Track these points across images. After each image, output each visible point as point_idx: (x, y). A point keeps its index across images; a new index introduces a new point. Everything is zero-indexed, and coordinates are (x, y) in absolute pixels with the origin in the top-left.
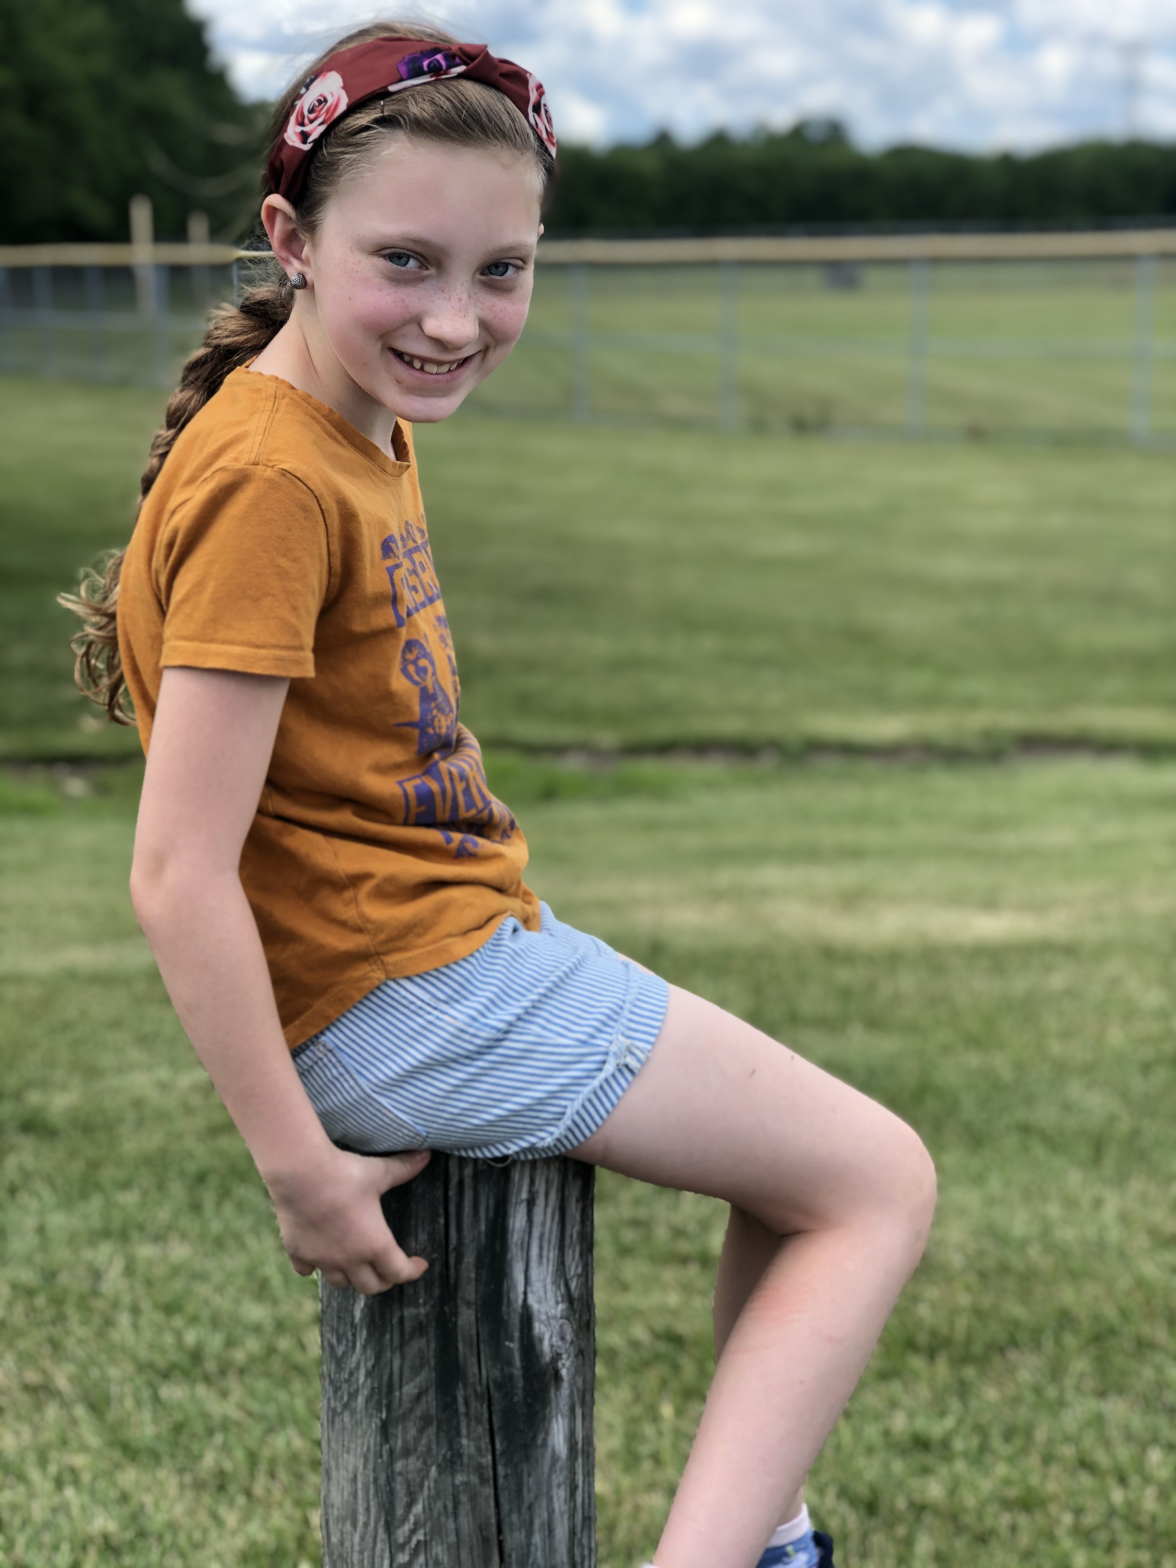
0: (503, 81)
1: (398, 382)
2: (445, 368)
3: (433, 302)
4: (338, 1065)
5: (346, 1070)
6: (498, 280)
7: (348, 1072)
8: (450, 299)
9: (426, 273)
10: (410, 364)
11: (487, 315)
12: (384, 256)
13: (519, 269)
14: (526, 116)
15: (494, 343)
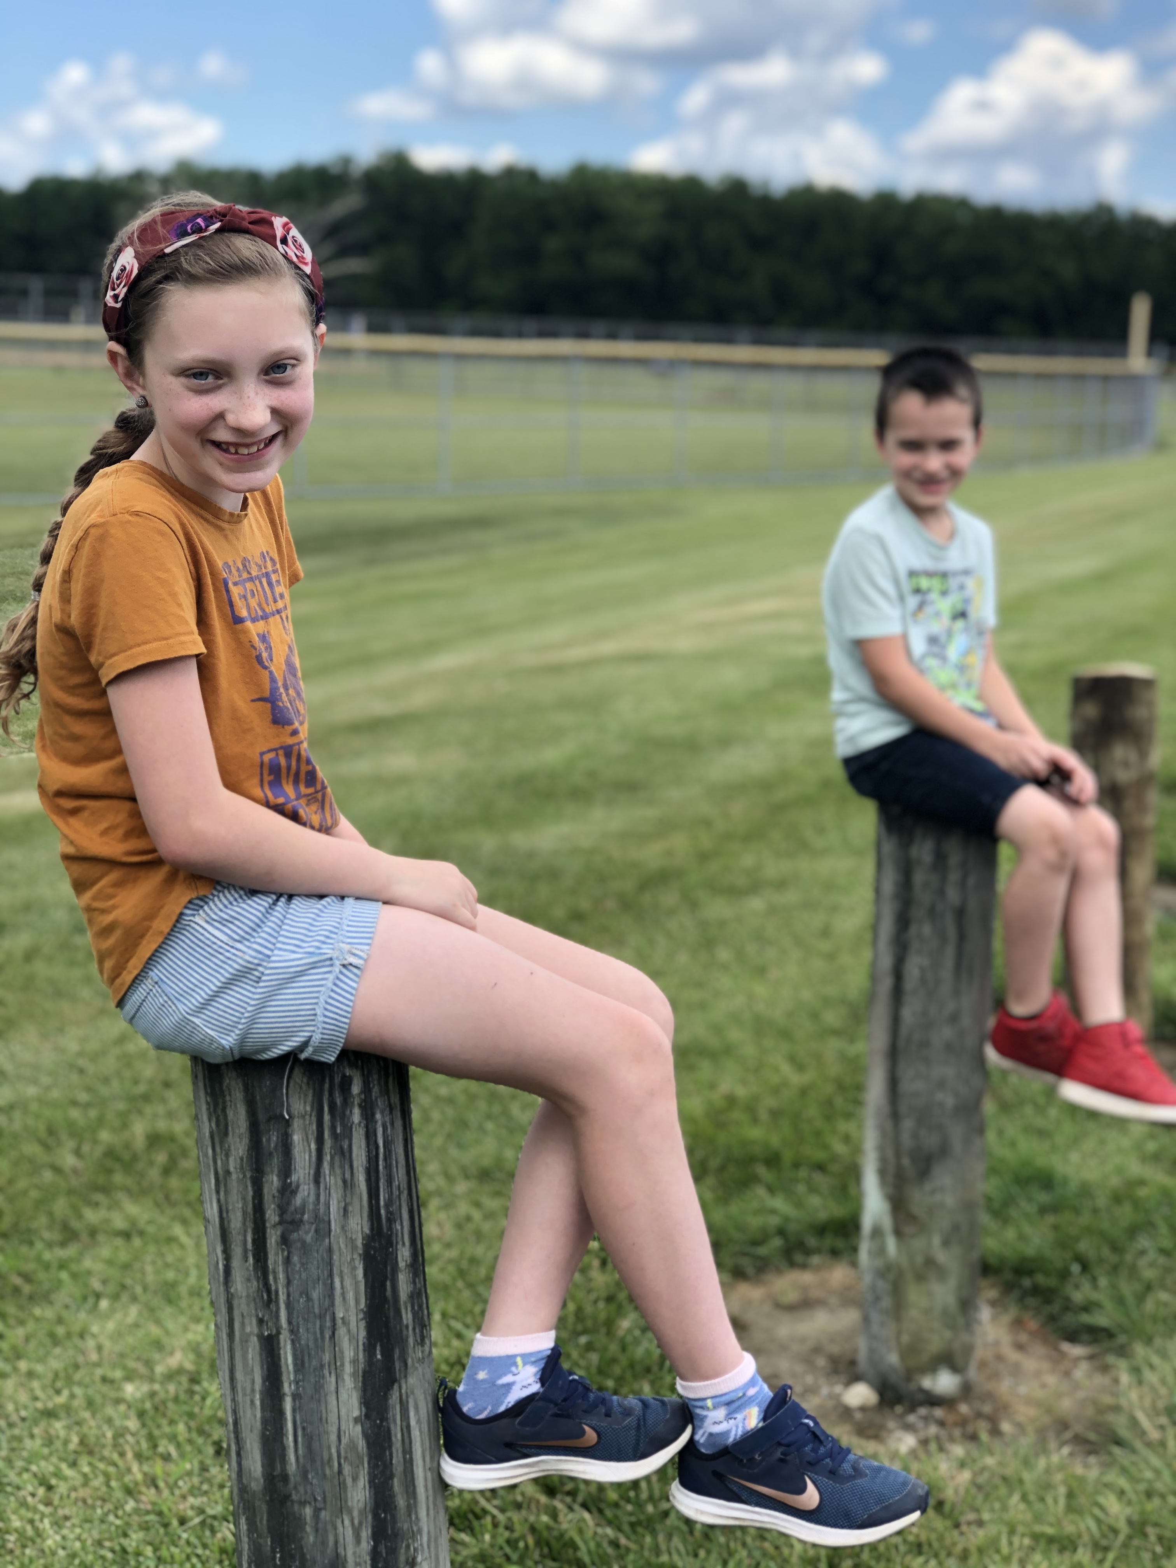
0: (252, 227)
2: (253, 449)
3: (230, 401)
4: (163, 994)
5: (169, 998)
6: (281, 377)
7: (170, 999)
9: (221, 382)
10: (226, 451)
11: (275, 403)
12: (188, 376)
13: (293, 366)
14: (277, 248)
15: (289, 425)
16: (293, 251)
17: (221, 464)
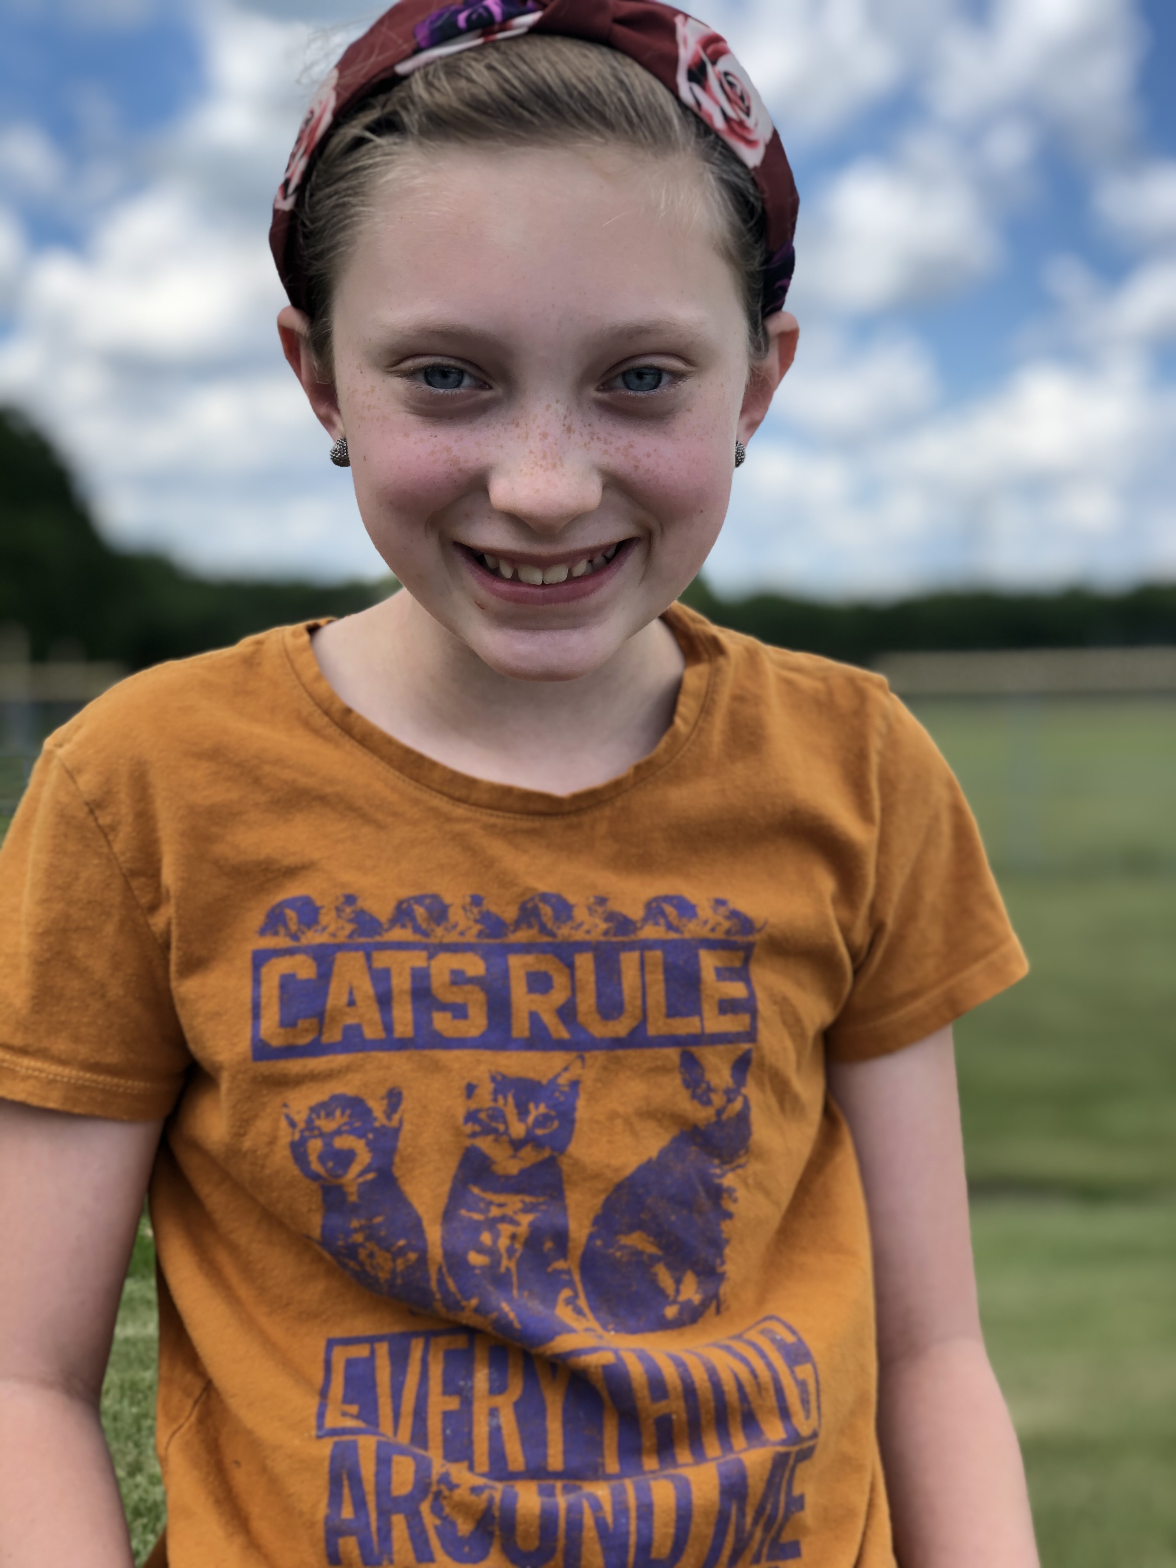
0: (621, 31)
1: (479, 605)
2: (559, 574)
3: (502, 447)
6: (640, 401)
8: (527, 438)
9: (486, 395)
10: (495, 573)
11: (617, 462)
12: (409, 375)
13: (677, 376)
14: (674, 90)
15: (654, 525)
16: (717, 102)
17: (481, 606)
